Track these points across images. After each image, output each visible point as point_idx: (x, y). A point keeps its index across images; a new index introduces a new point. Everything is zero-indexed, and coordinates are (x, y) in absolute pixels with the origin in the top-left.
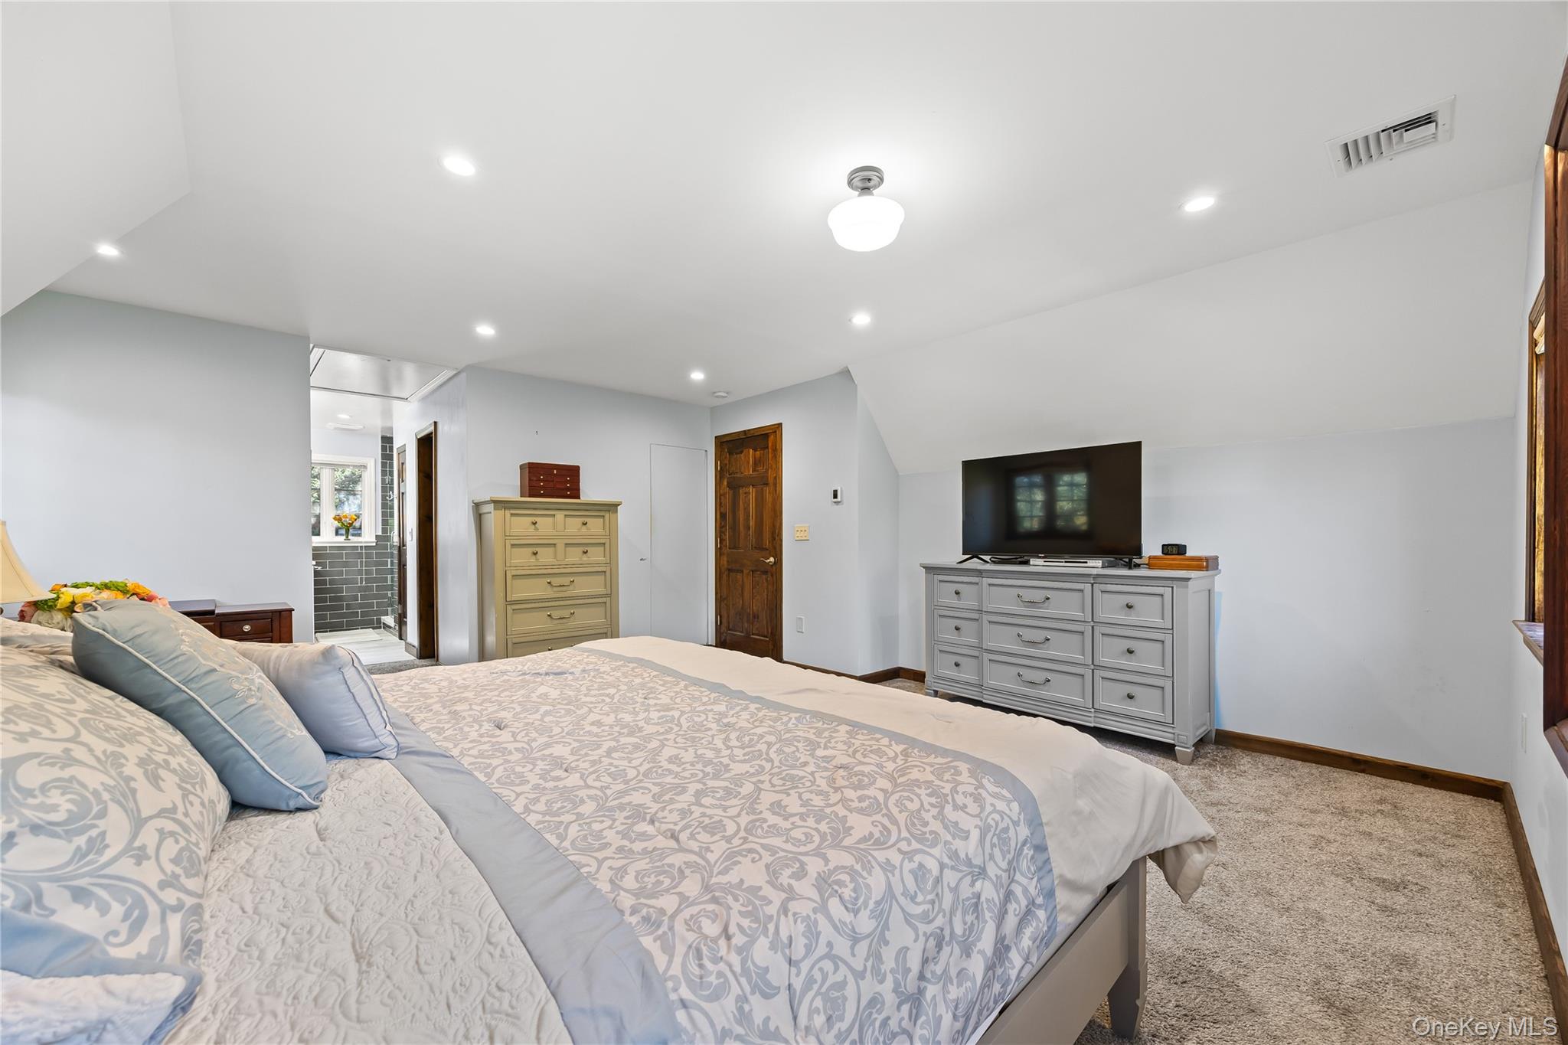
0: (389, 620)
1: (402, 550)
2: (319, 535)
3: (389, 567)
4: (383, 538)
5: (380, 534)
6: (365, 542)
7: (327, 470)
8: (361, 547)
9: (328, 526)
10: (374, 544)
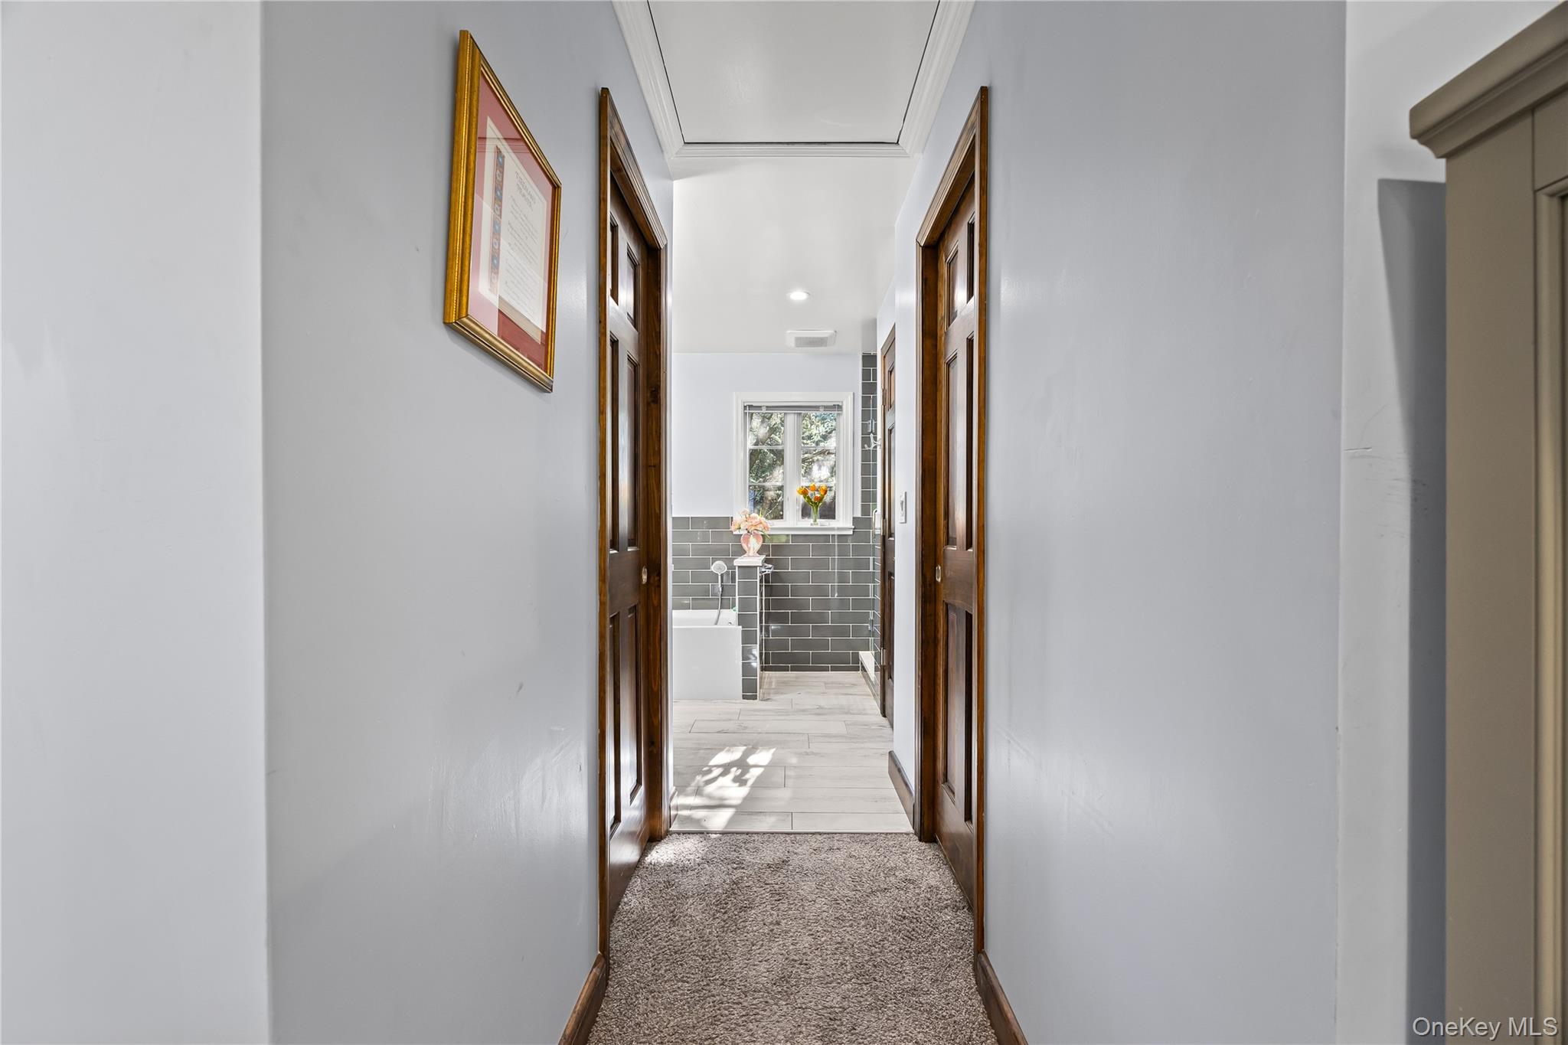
0: (868, 658)
1: (887, 544)
2: (781, 517)
3: (871, 570)
4: (862, 523)
5: (860, 516)
6: (839, 529)
7: (792, 416)
8: (833, 536)
9: (793, 503)
10: (851, 532)
